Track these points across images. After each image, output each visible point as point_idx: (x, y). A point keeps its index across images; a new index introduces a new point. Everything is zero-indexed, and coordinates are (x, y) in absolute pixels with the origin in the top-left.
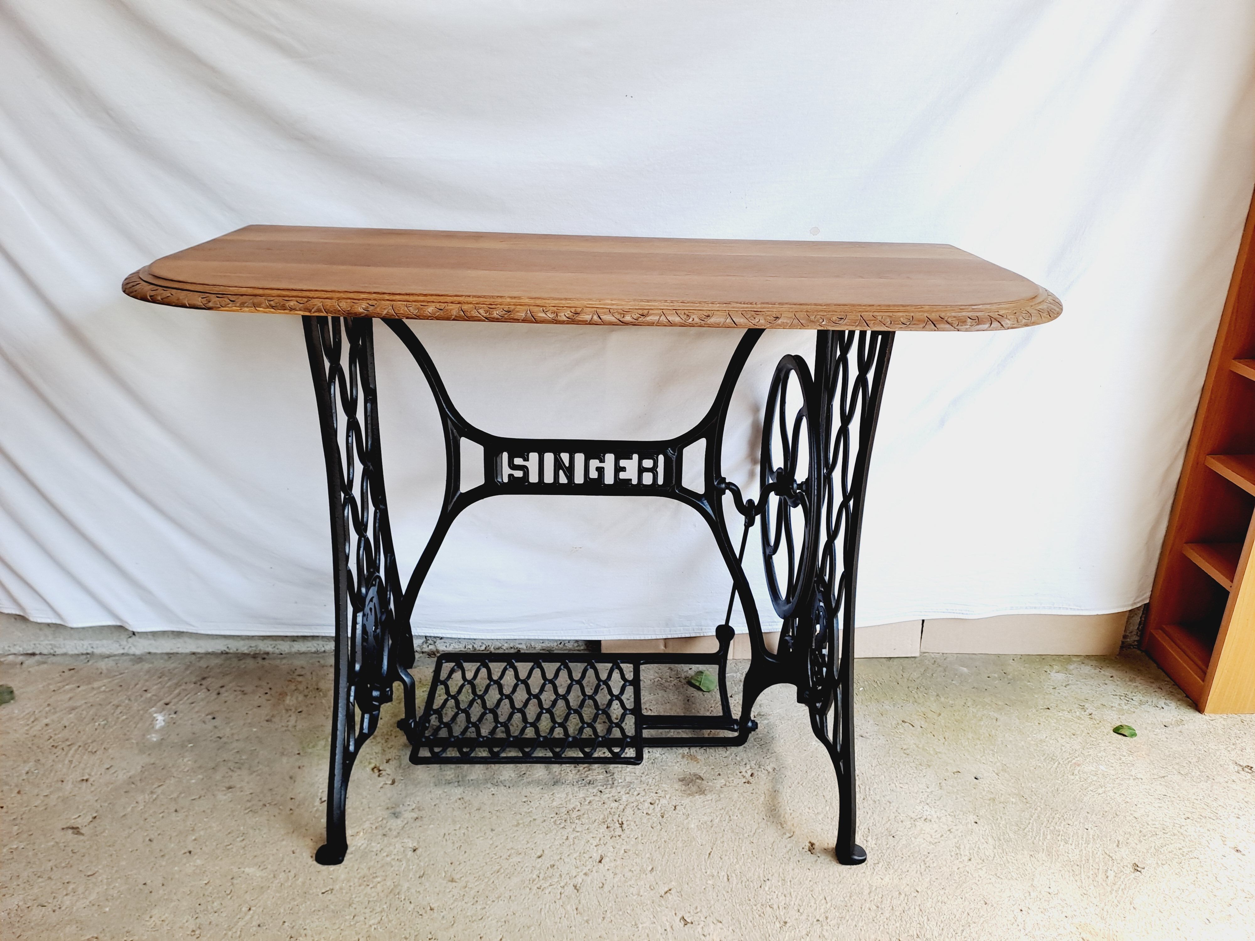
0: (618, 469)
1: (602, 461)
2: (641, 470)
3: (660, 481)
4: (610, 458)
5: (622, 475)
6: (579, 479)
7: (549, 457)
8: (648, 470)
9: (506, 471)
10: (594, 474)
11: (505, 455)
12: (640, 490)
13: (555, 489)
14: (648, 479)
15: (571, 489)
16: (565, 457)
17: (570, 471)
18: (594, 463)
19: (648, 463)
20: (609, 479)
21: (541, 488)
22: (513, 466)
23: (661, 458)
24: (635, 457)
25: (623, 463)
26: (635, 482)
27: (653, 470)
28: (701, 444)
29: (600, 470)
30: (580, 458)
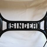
0: (30, 26)
1: (27, 24)
2: (33, 26)
3: (37, 28)
4: (28, 24)
5: (30, 27)
6: (23, 28)
7: (18, 24)
8: (35, 26)
9: (10, 26)
10: (25, 27)
11: (10, 24)
12: (33, 30)
13: (19, 29)
14: (35, 27)
15: (22, 29)
16: (21, 24)
17: (21, 26)
18: (25, 25)
19: (35, 25)
20: (28, 28)
21: (17, 29)
22: (11, 26)
23: (37, 24)
24: (32, 24)
25: (30, 25)
26: (32, 28)
27: (36, 26)
28: (44, 21)
29: (27, 26)
30: (23, 24)
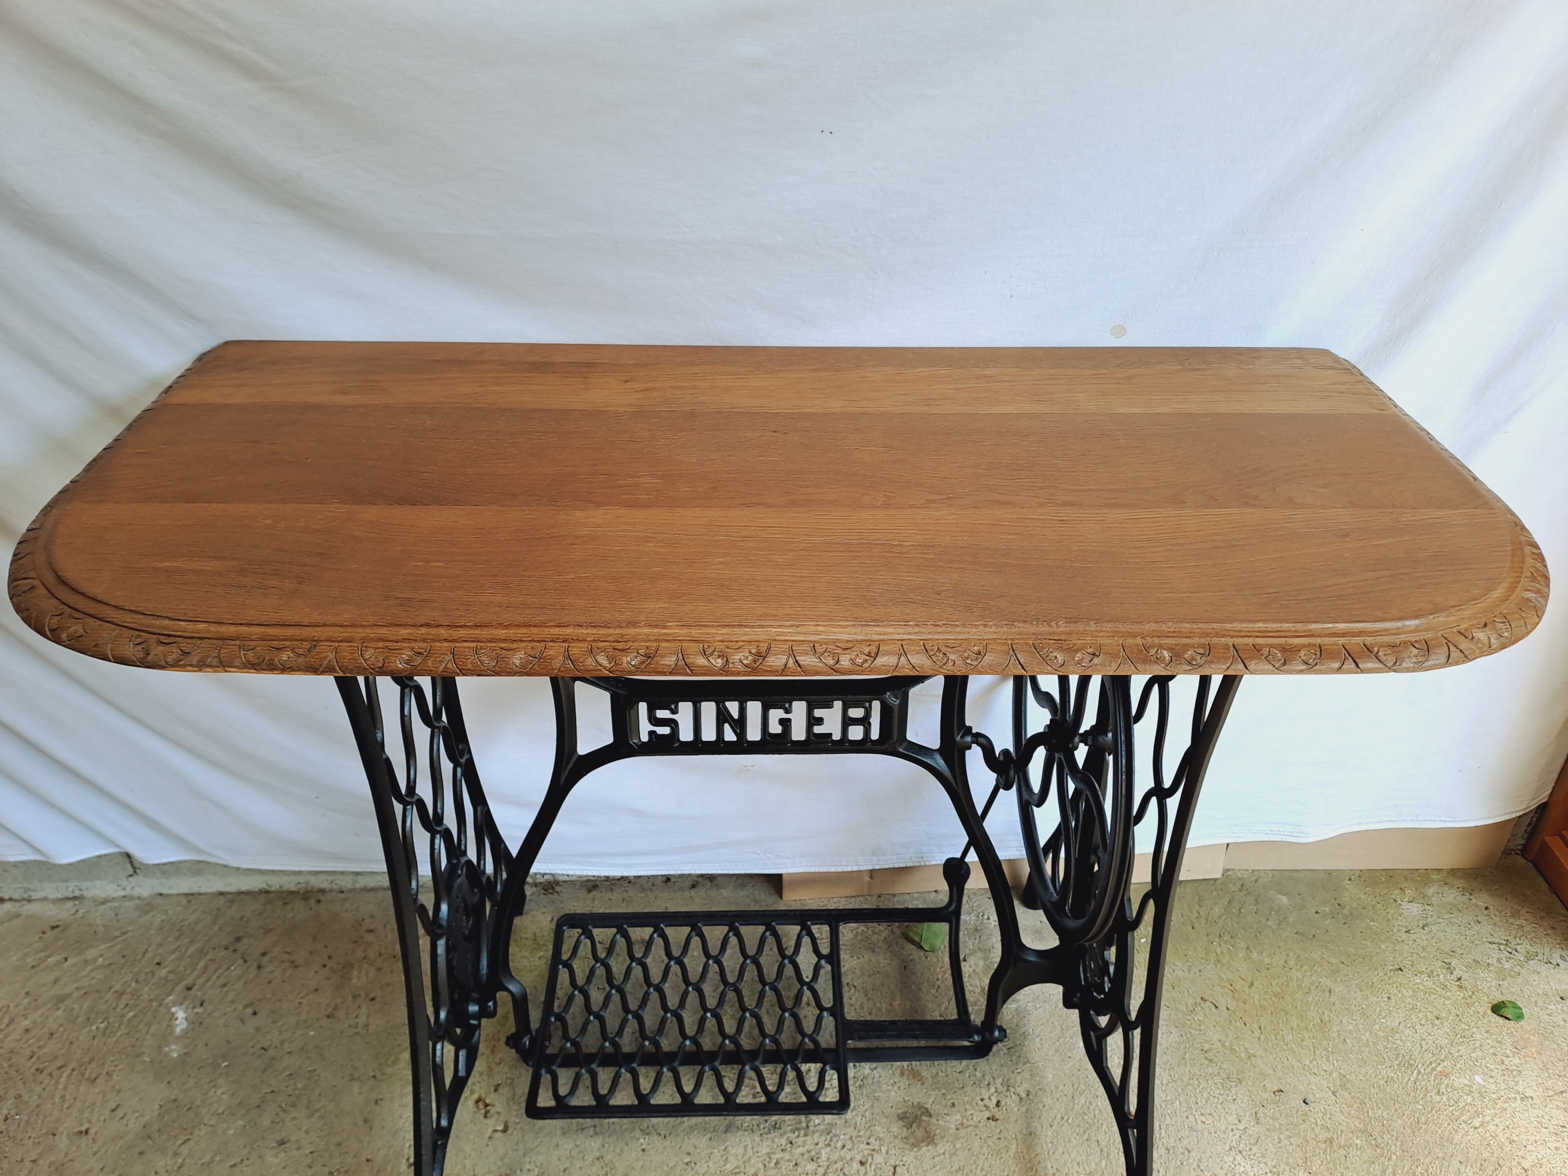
0: (813, 721)
1: (788, 711)
2: (847, 722)
3: (875, 735)
4: (799, 707)
5: (817, 730)
6: (754, 734)
7: (709, 709)
8: (856, 722)
9: (645, 728)
10: (775, 728)
11: (643, 707)
12: (844, 746)
13: (719, 747)
14: (856, 733)
15: (742, 747)
16: (733, 707)
17: (740, 725)
18: (776, 714)
19: (856, 713)
20: (798, 733)
21: (697, 747)
22: (655, 721)
23: (876, 705)
24: (838, 705)
25: (818, 713)
26: (837, 736)
27: (865, 722)
28: (936, 684)
29: (785, 723)
30: (754, 708)
